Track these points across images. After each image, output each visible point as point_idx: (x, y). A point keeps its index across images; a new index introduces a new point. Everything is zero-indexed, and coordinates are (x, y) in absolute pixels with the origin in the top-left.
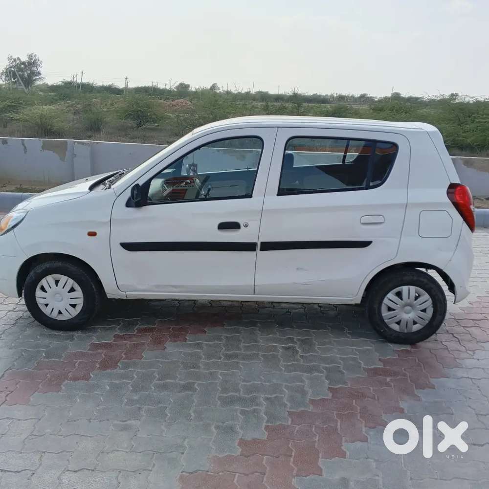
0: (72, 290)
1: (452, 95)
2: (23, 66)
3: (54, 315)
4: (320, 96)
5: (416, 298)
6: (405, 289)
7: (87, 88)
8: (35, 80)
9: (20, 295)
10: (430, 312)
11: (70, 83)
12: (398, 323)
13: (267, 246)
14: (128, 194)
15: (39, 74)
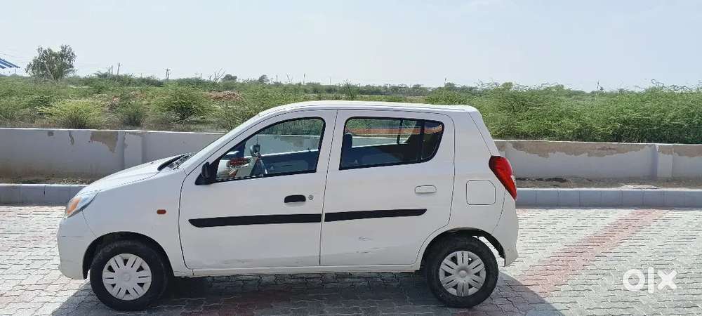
0: (141, 269)
1: (506, 84)
2: (54, 58)
3: (122, 296)
4: (373, 87)
5: (470, 262)
6: (459, 254)
7: (125, 81)
8: (67, 72)
9: (85, 277)
10: (483, 275)
11: (105, 76)
12: (455, 287)
13: (331, 217)
14: (199, 171)
15: (71, 66)
